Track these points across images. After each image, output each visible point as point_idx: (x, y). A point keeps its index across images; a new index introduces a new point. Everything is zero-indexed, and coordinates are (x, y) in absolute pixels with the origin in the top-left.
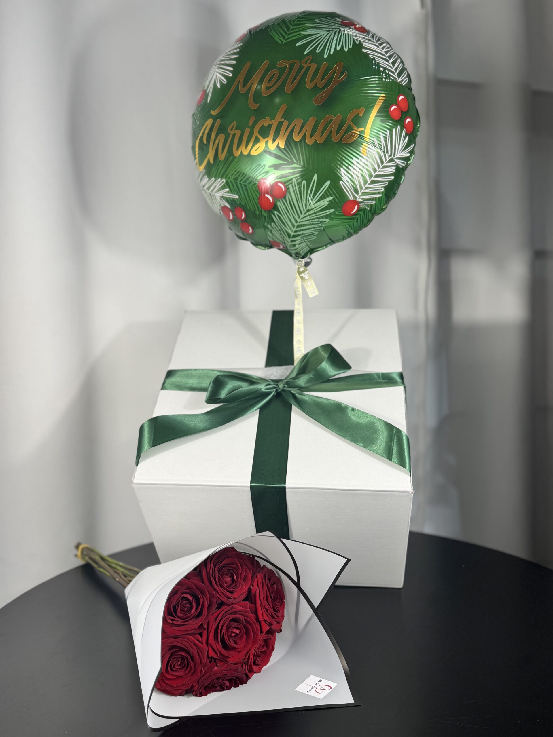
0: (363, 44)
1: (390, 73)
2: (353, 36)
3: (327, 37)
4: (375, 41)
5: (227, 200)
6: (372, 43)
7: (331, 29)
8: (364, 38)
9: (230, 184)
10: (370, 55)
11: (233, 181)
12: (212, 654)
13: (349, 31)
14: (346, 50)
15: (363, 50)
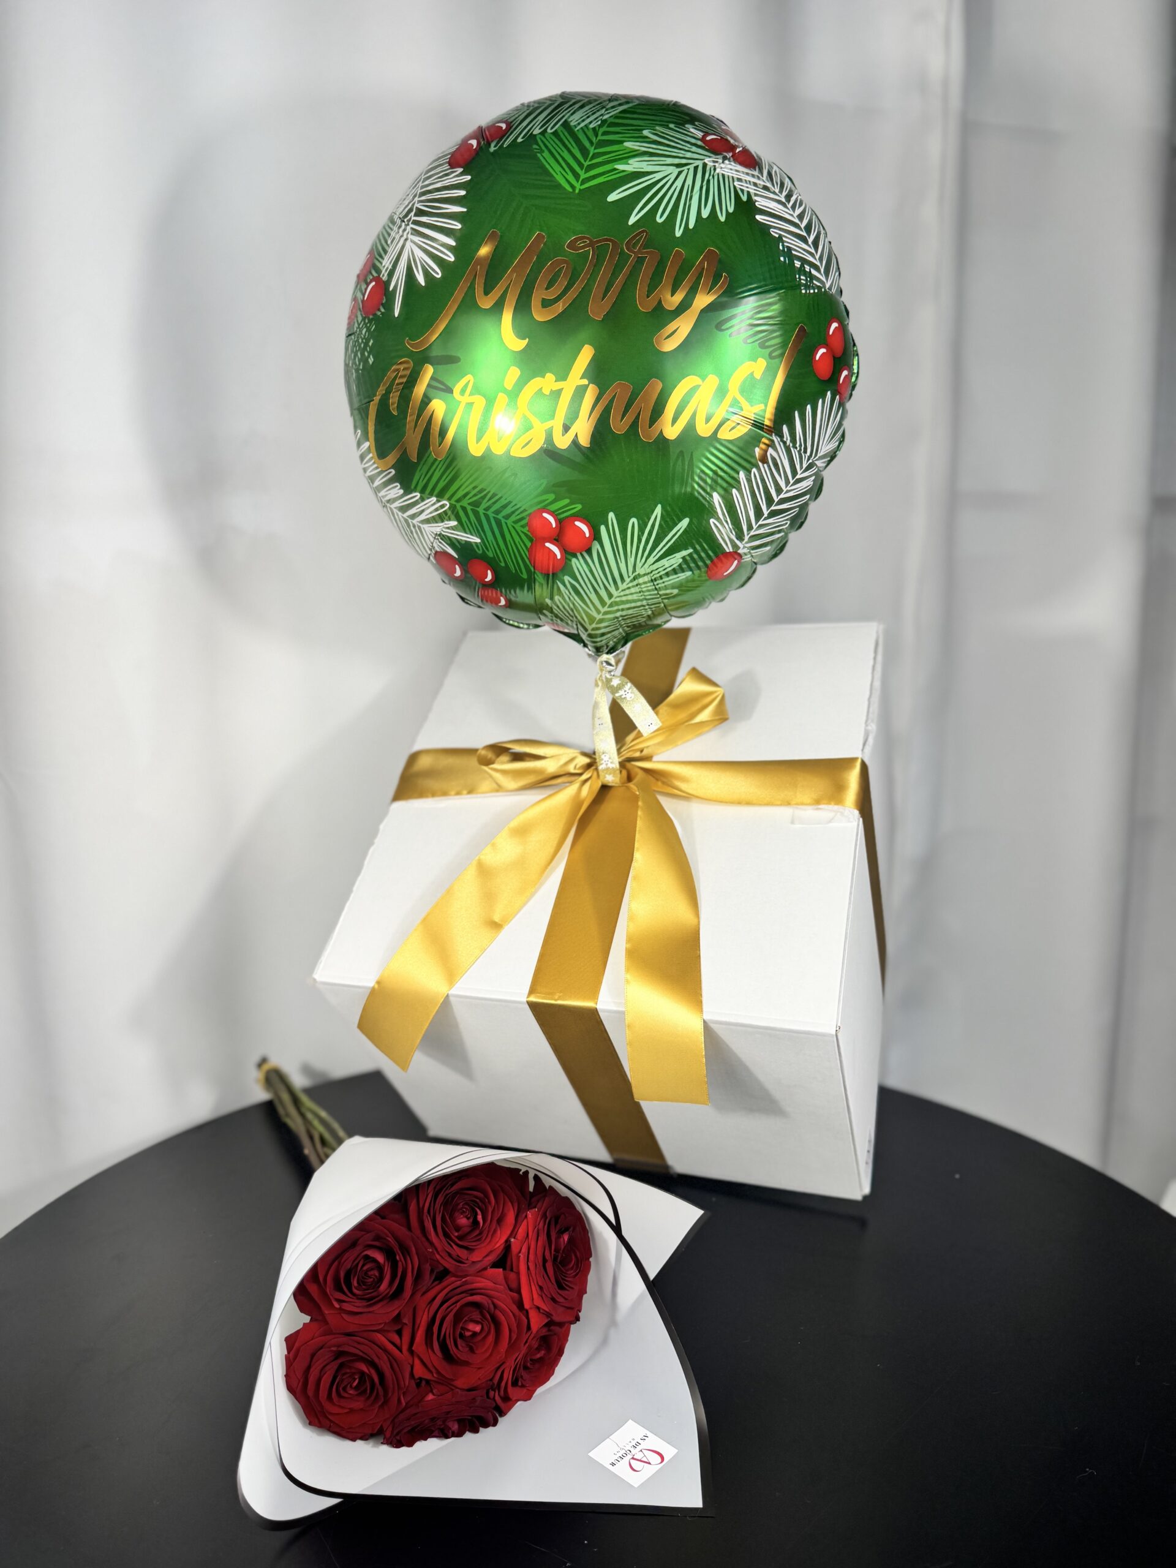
0: (756, 201)
1: (814, 272)
2: (733, 181)
3: (679, 183)
4: (777, 191)
5: (452, 543)
6: (772, 196)
7: (684, 161)
8: (755, 184)
9: (462, 514)
10: (771, 230)
11: (469, 508)
12: (419, 1371)
13: (722, 165)
14: (722, 219)
15: (758, 217)
